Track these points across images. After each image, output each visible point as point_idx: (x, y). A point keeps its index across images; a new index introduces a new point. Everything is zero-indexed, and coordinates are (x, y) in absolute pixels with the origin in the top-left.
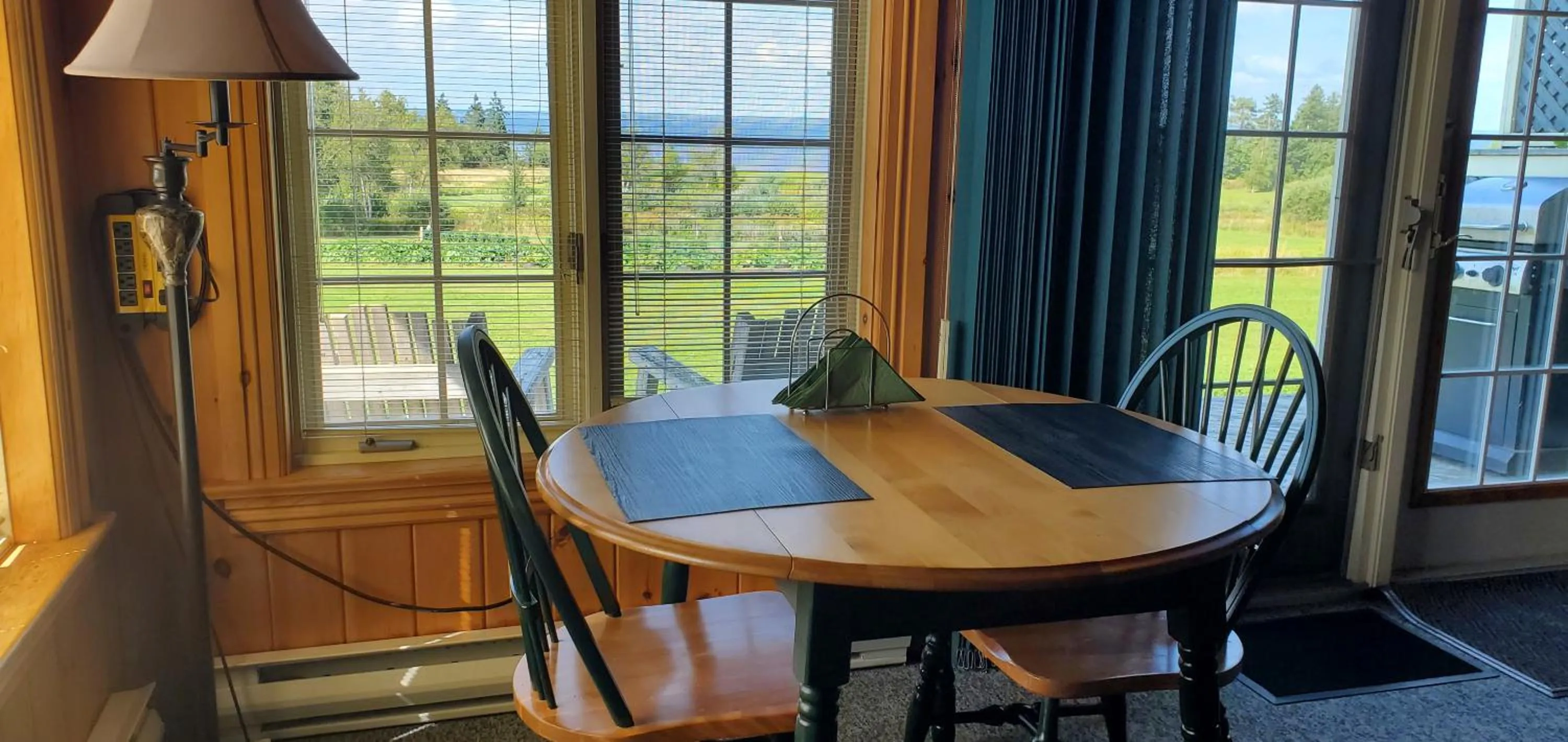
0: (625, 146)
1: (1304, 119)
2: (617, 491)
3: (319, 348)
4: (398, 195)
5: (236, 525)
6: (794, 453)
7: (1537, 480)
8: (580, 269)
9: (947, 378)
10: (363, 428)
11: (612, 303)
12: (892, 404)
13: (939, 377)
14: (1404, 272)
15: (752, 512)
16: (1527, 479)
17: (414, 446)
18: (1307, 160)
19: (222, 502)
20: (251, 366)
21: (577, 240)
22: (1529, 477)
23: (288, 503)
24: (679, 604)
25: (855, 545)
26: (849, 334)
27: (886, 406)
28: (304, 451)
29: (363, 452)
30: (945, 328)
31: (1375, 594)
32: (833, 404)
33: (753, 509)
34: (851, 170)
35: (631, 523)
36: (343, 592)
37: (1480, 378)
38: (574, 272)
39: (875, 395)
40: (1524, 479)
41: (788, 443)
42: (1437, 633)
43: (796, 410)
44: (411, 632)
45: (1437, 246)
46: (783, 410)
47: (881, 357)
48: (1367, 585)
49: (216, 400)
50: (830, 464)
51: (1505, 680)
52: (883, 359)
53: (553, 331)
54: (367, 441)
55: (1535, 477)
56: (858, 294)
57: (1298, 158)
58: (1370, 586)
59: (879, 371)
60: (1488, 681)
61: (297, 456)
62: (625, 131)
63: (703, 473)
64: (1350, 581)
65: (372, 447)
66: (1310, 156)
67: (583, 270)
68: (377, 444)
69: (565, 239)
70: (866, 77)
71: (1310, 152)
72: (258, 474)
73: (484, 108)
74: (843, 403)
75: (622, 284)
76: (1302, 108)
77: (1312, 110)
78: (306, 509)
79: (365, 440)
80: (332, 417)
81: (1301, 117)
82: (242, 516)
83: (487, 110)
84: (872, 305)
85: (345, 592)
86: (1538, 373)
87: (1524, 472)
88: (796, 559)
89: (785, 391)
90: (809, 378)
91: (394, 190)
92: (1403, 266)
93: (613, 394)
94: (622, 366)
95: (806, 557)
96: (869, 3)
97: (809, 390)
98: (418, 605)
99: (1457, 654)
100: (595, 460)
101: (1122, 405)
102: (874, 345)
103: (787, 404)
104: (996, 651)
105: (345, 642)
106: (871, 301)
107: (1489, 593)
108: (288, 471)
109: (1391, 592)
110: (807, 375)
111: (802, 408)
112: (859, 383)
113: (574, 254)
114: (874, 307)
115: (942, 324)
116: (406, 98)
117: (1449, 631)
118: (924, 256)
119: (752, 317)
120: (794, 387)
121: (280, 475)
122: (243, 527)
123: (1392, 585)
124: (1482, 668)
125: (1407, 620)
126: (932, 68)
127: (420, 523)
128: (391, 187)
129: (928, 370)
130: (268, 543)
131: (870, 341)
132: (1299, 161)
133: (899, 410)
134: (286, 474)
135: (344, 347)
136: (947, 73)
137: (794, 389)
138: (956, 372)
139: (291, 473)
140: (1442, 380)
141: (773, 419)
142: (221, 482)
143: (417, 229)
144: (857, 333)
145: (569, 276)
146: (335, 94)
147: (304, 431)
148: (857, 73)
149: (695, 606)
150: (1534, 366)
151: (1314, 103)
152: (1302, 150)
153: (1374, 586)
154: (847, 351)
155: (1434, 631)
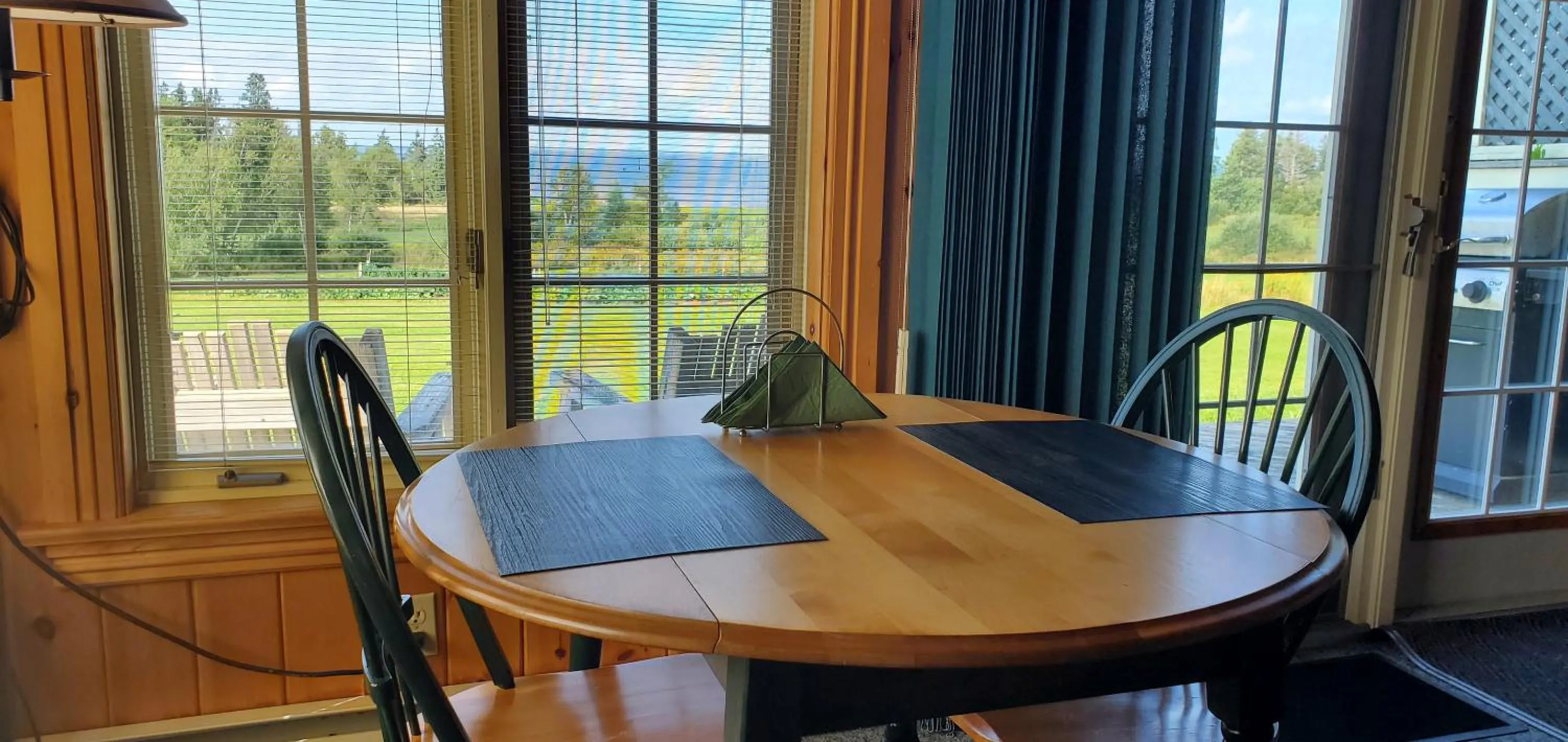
0: (532, 129)
1: (1238, 155)
2: (493, 533)
3: (171, 364)
4: (337, 229)
5: (59, 576)
6: (725, 483)
7: (1546, 508)
8: (480, 271)
9: (907, 393)
10: (222, 459)
11: (519, 311)
12: (848, 422)
13: (897, 392)
14: (1405, 279)
15: (669, 558)
16: (1535, 507)
17: (283, 480)
18: (1242, 194)
19: (43, 549)
20: (80, 384)
21: (476, 237)
22: (1537, 506)
23: (128, 549)
24: (590, 671)
25: (805, 603)
26: (793, 338)
27: (840, 425)
28: (152, 487)
29: (221, 487)
30: (903, 339)
31: (1378, 636)
32: (777, 421)
33: (671, 555)
34: (795, 160)
35: (503, 576)
36: (196, 657)
37: (1483, 398)
38: (472, 275)
39: (827, 411)
40: (1532, 507)
41: (717, 469)
42: (1450, 679)
43: (731, 430)
44: (280, 700)
45: (1439, 251)
46: (715, 429)
47: (834, 365)
48: (1368, 625)
49: (36, 426)
50: (774, 496)
51: (1535, 735)
52: (836, 367)
53: (450, 344)
54: (226, 474)
55: (1543, 505)
56: (805, 289)
57: (1233, 193)
58: (1372, 627)
59: (831, 382)
60: (1517, 736)
61: (142, 493)
62: (532, 112)
63: (608, 508)
64: (1348, 622)
65: (232, 480)
66: (1245, 192)
67: (483, 272)
68: (240, 478)
69: (463, 235)
70: (811, 53)
71: (1245, 187)
72: (88, 514)
73: (426, 145)
74: (786, 422)
75: (531, 289)
76: (1237, 144)
77: (1247, 146)
78: (148, 555)
79: (223, 473)
80: (185, 448)
81: (1235, 153)
82: (70, 564)
83: (429, 147)
84: (821, 301)
85: (199, 656)
86: (1544, 393)
87: (1531, 500)
88: (726, 624)
89: (718, 406)
90: (747, 390)
91: (333, 224)
92: (1404, 272)
93: (520, 417)
94: (531, 384)
95: (739, 623)
96: (813, 4)
97: (747, 406)
98: (287, 669)
99: (1477, 704)
100: (471, 493)
101: (1118, 421)
102: (824, 348)
103: (720, 423)
104: (979, 727)
105: (199, 714)
106: (819, 297)
107: (1499, 633)
108: (127, 512)
109: (1395, 631)
110: (744, 387)
111: (738, 428)
112: (808, 397)
113: (472, 254)
114: (823, 303)
115: (900, 334)
116: (346, 133)
117: (1461, 676)
118: (878, 258)
119: (686, 334)
120: (727, 402)
121: (117, 517)
122: (67, 577)
123: (1396, 625)
124: (1508, 721)
125: (1417, 667)
126: (886, 42)
127: (288, 571)
128: (330, 222)
129: (884, 384)
130: (103, 597)
131: (818, 343)
132: (1233, 196)
133: (856, 430)
134: (125, 514)
135: (198, 363)
136: (903, 49)
137: (728, 405)
138: (917, 387)
139: (130, 513)
140: (1445, 399)
141: (703, 440)
142: (42, 525)
143: (356, 266)
144: (804, 335)
145: (468, 279)
146: (273, 130)
147: (152, 462)
148: (801, 48)
149: (610, 673)
150: (1539, 384)
151: (1248, 139)
152: (1236, 186)
153: (1377, 626)
154: (792, 357)
155: (1446, 678)
